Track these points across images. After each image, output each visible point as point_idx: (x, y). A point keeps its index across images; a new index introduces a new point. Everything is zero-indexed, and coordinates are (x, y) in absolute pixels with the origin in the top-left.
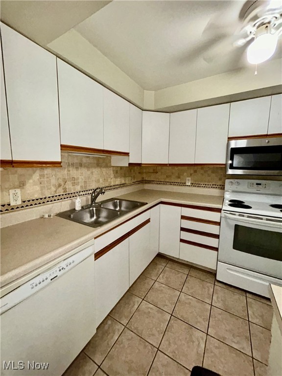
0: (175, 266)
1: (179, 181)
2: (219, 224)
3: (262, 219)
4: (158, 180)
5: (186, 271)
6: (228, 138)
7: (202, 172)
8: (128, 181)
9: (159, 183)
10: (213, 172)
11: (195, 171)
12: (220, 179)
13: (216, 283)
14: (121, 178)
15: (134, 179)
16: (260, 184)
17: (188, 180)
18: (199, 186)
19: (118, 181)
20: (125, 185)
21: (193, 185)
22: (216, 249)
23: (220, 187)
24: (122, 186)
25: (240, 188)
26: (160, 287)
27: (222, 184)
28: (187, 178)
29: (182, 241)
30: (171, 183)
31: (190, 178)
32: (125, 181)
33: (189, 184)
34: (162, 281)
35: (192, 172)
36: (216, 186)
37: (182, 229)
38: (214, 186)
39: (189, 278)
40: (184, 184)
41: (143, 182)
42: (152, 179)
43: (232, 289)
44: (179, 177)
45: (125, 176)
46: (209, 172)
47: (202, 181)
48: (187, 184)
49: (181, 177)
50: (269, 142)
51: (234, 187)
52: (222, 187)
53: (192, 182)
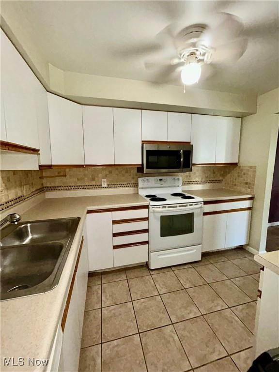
0: (110, 277)
1: (94, 183)
2: (147, 219)
3: (176, 207)
4: (66, 185)
5: (124, 277)
6: (142, 141)
7: (117, 172)
8: (25, 191)
9: (69, 188)
10: (126, 172)
11: (110, 172)
12: (133, 178)
13: (151, 273)
14: (15, 188)
15: (33, 188)
16: (162, 180)
17: (104, 182)
18: (115, 186)
19: (12, 194)
20: (23, 198)
21: (109, 186)
22: (147, 243)
23: (133, 185)
24: (18, 200)
25: (150, 185)
26: (110, 311)
27: (135, 182)
28: (103, 180)
29: (115, 247)
30: (84, 187)
31: (105, 180)
32: (22, 191)
33: (106, 186)
34: (108, 303)
35: (107, 173)
36: (130, 185)
37: (115, 235)
38: (129, 185)
39: (130, 283)
40: (100, 187)
41: (43, 189)
42: (57, 185)
43: (163, 271)
44: (93, 179)
45: (21, 185)
46: (123, 172)
47: (117, 182)
48: (103, 186)
49: (96, 179)
50: (170, 147)
51: (146, 184)
52: (136, 185)
53: (108, 184)
